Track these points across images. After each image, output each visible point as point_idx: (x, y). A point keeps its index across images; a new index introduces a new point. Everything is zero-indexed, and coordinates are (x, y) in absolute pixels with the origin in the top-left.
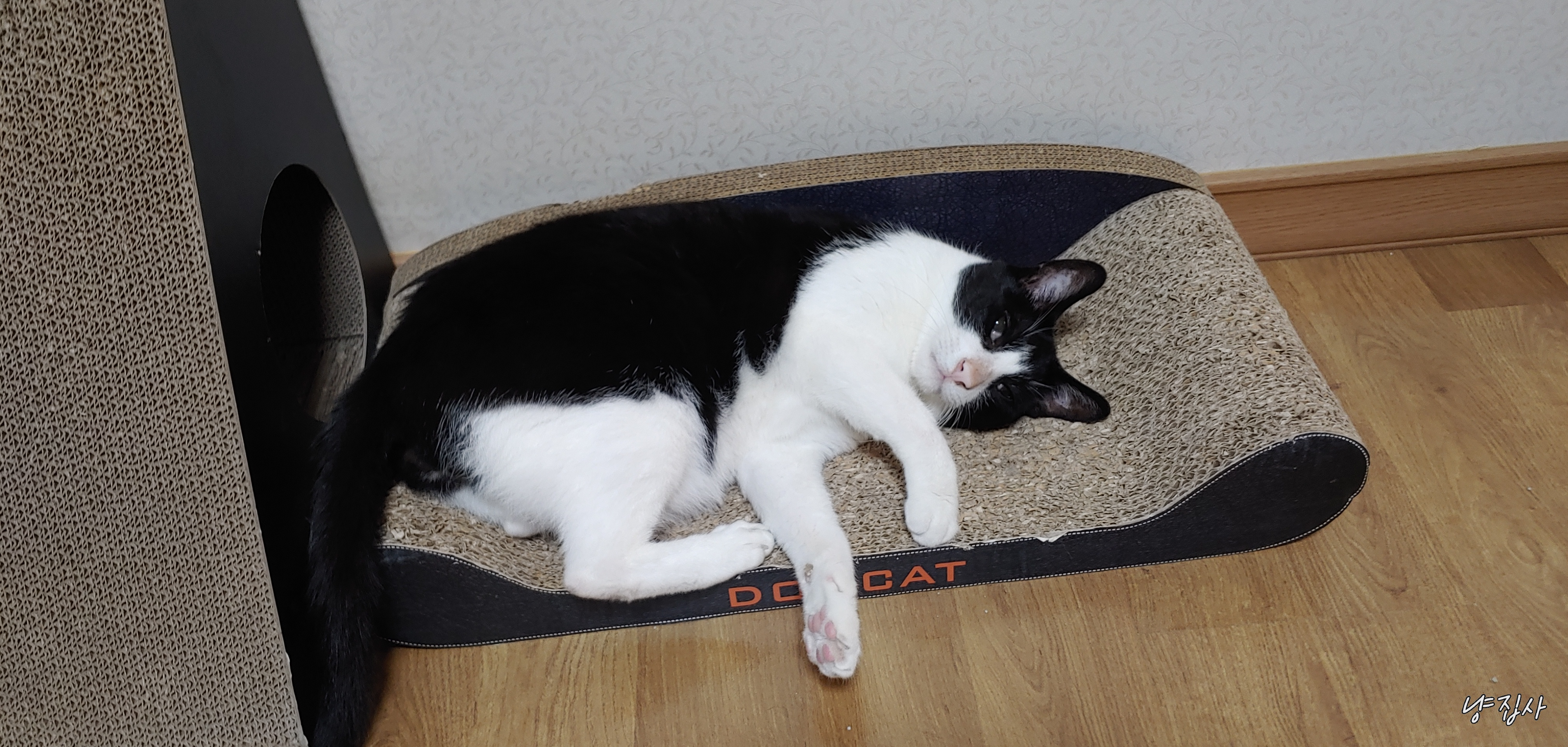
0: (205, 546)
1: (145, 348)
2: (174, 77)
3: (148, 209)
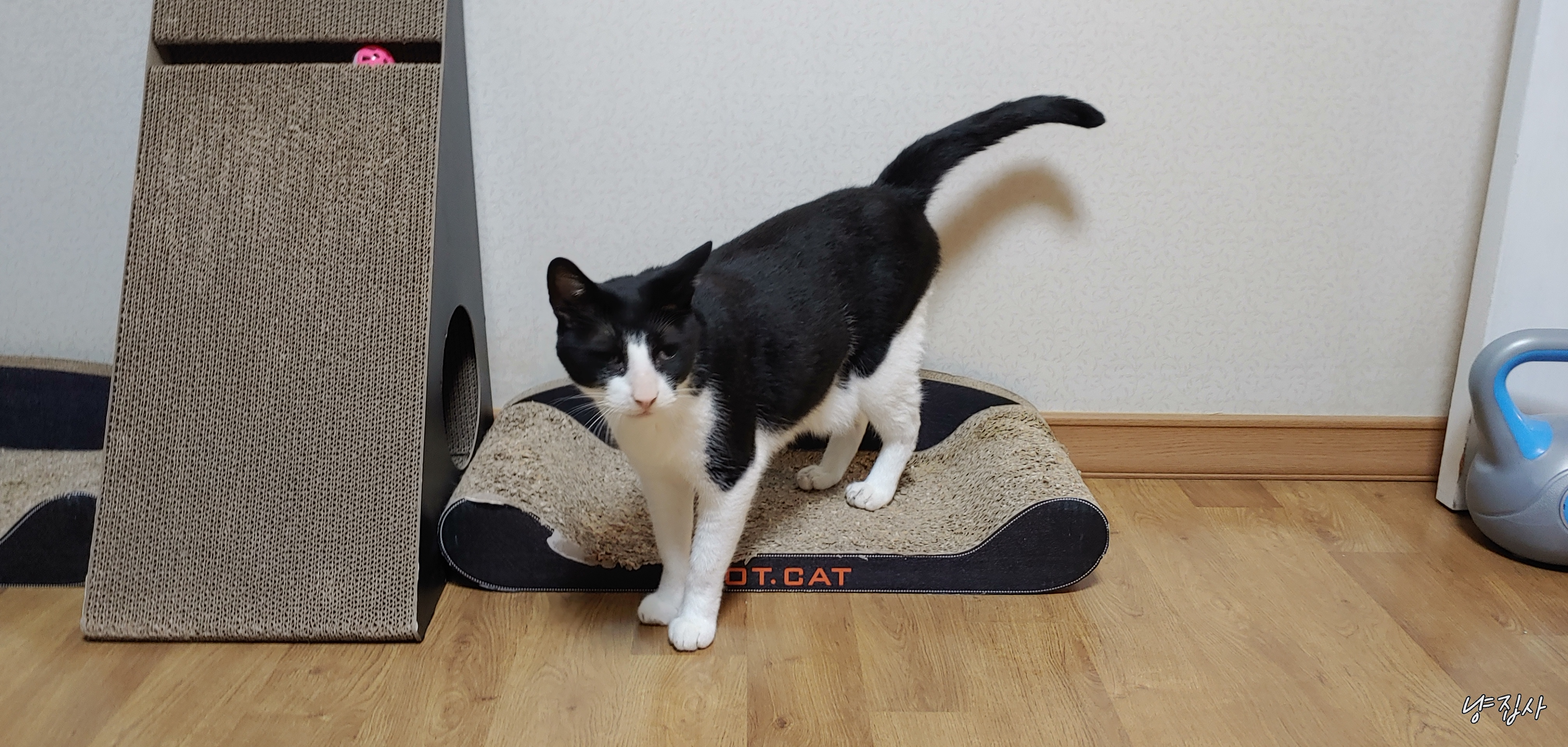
1: (378, 362)
2: (433, 217)
3: (400, 284)
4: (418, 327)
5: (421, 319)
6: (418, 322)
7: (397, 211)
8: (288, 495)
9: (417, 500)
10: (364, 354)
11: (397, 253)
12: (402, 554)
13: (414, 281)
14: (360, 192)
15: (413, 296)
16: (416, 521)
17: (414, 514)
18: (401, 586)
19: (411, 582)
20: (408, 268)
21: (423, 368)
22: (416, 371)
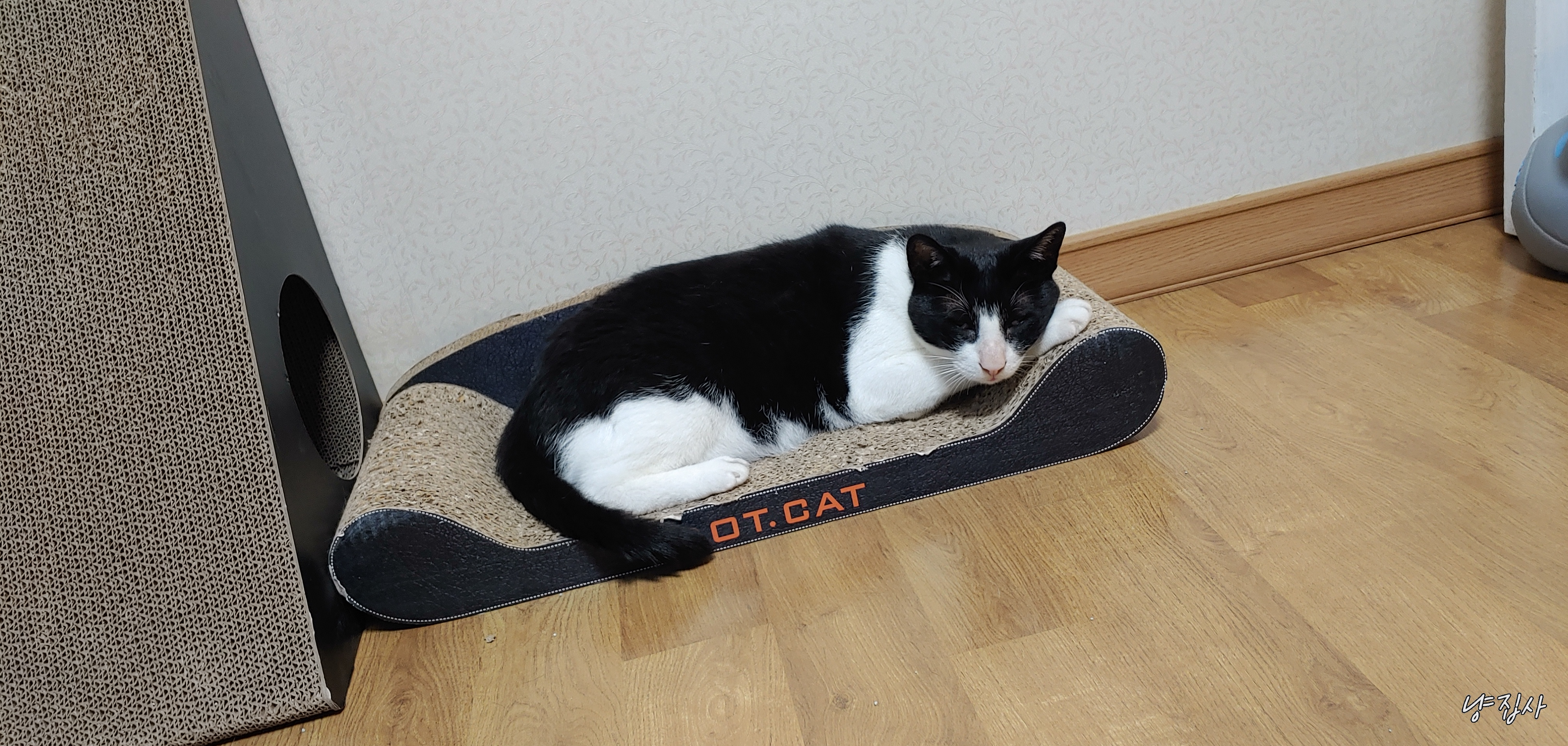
1: (190, 368)
2: (216, 162)
3: (194, 260)
4: (231, 309)
5: (232, 298)
6: (230, 302)
7: (165, 165)
8: (115, 568)
9: (286, 533)
10: (170, 362)
11: (180, 220)
12: (285, 607)
13: (211, 251)
14: (111, 152)
15: (215, 271)
16: (292, 559)
17: (287, 552)
18: (294, 648)
19: (306, 639)
20: (199, 235)
21: (250, 361)
22: (242, 366)
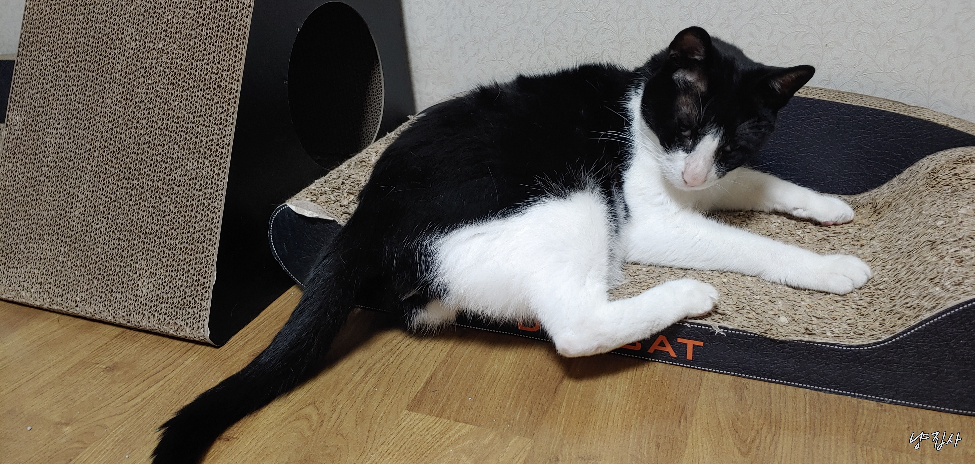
0: (196, 184)
1: (205, 52)
4: (242, 14)
12: (203, 256)
18: (199, 288)
19: (207, 285)
